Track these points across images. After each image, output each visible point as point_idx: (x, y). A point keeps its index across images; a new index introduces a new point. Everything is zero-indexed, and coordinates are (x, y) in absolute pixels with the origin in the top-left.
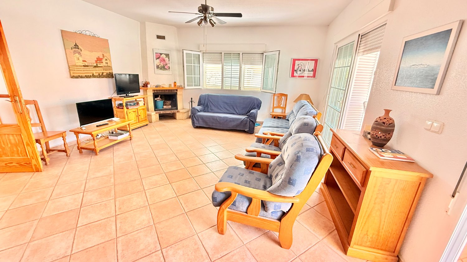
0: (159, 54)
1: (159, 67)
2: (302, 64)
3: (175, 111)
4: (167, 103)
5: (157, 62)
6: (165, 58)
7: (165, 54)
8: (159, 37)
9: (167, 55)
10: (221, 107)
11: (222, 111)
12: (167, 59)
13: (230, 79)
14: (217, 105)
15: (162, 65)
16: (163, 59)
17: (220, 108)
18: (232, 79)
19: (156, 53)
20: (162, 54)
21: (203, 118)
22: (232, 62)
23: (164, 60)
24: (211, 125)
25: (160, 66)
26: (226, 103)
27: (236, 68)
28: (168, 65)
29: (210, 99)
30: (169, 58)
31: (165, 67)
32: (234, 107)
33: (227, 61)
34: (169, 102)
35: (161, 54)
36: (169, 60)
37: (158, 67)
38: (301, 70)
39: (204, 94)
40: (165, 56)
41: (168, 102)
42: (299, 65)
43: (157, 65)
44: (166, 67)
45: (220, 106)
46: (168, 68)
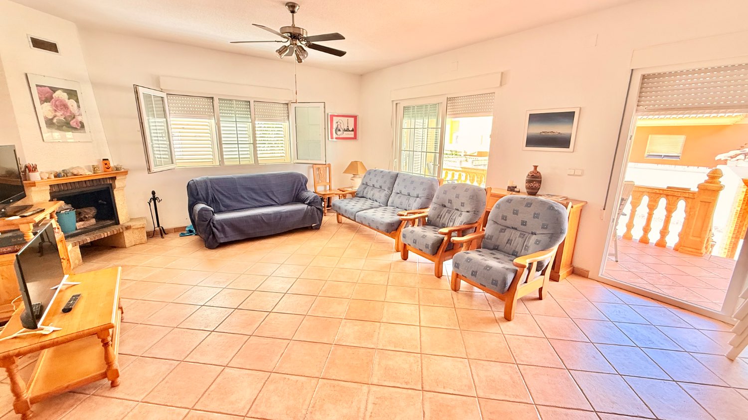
0: (49, 89)
1: (53, 124)
2: (340, 121)
3: (114, 229)
4: (87, 214)
5: (46, 110)
6: (67, 100)
7: (65, 90)
8: (38, 44)
9: (72, 94)
10: (244, 198)
11: (249, 204)
12: (71, 103)
13: (236, 146)
14: (233, 195)
15: (62, 118)
16: (61, 101)
17: (243, 200)
18: (240, 146)
19: (37, 86)
20: (58, 89)
21: (231, 223)
22: (237, 115)
23: (65, 107)
24: (252, 233)
25: (55, 121)
26: (253, 190)
27: (245, 126)
28: (79, 119)
29: (215, 185)
30: (77, 101)
31: (71, 123)
32: (268, 193)
33: (225, 113)
34: (91, 211)
35: (54, 90)
36: (79, 107)
37: (50, 123)
38: (341, 130)
39: (198, 178)
40: (65, 96)
41: (86, 210)
42: (337, 123)
43: (46, 118)
44: (73, 123)
45: (242, 197)
46: (80, 125)
